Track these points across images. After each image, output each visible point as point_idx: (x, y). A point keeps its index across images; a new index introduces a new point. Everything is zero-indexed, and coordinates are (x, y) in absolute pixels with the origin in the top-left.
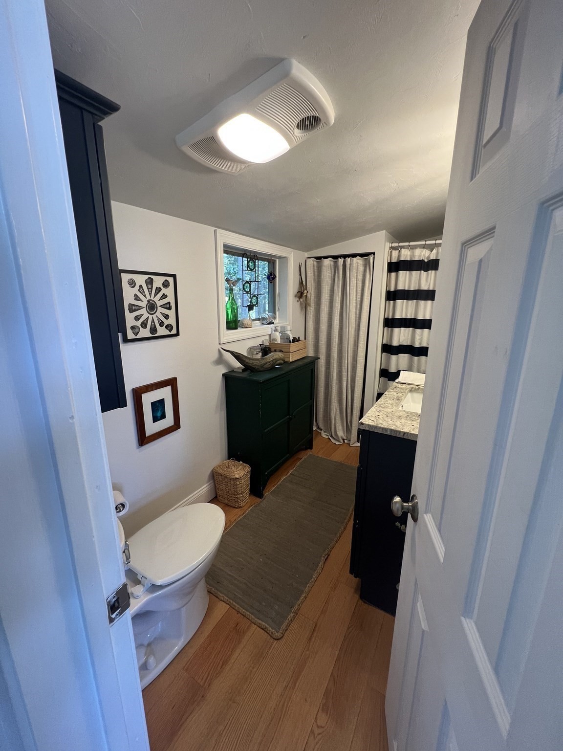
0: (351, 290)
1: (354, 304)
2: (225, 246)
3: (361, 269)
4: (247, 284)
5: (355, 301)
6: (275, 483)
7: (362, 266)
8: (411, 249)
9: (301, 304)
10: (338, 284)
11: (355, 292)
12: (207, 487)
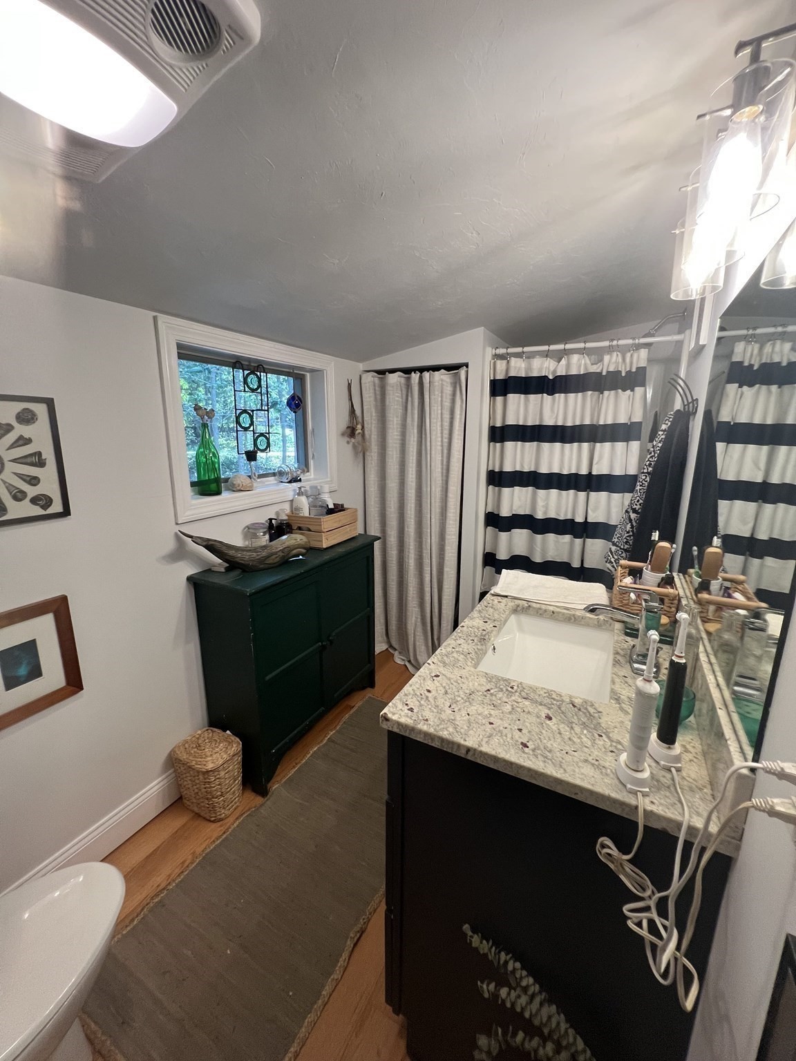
0: (432, 425)
1: (440, 448)
2: (180, 346)
3: (448, 389)
4: (244, 415)
5: (439, 444)
6: (297, 761)
7: (449, 385)
8: (527, 358)
9: (354, 447)
10: (413, 414)
11: (439, 428)
12: (162, 784)
